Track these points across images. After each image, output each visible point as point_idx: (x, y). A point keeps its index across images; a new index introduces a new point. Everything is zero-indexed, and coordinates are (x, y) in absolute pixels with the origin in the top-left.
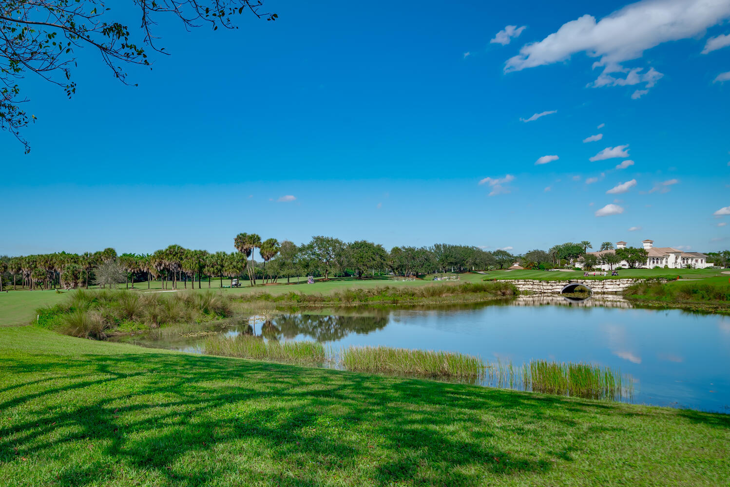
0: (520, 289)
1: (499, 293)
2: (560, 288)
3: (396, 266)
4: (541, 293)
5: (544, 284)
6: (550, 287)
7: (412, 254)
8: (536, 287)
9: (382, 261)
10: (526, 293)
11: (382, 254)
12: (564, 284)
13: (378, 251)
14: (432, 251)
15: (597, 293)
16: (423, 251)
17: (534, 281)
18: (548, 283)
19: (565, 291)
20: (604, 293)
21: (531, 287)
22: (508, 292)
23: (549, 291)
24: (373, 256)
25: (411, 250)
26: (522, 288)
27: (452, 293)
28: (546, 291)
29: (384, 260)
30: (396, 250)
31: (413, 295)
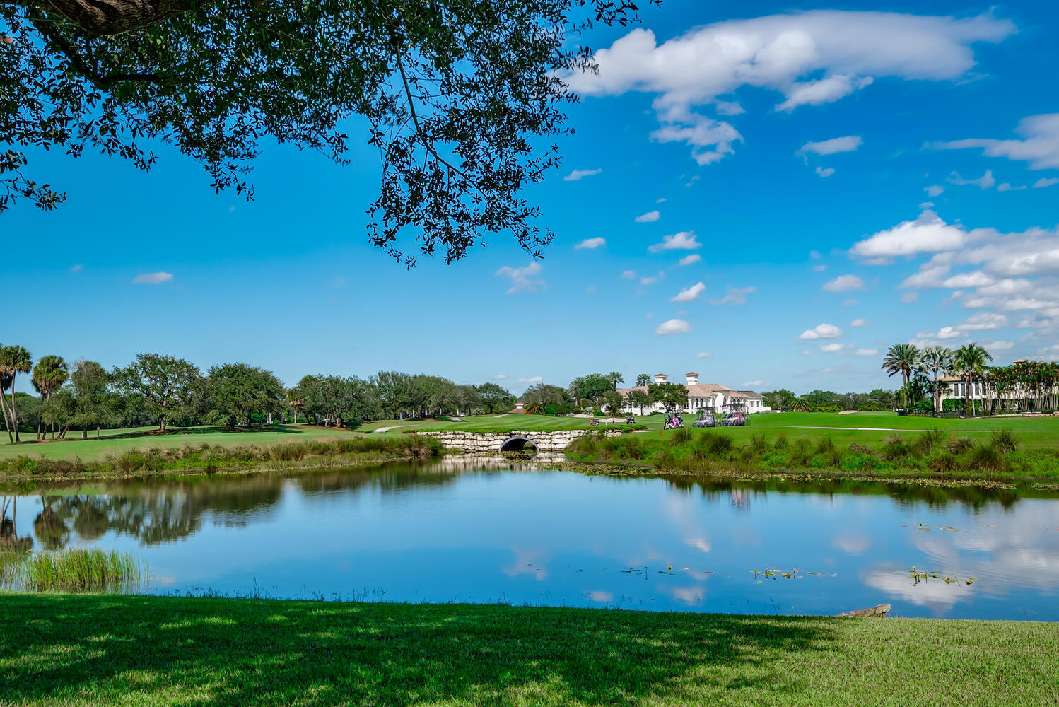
0: (448, 446)
1: (407, 452)
2: (498, 444)
3: (307, 407)
4: (475, 451)
5: (479, 438)
6: (486, 443)
7: (335, 387)
8: (468, 442)
9: (270, 400)
10: (455, 452)
11: (270, 388)
12: (504, 437)
13: (266, 383)
14: (376, 384)
15: (544, 451)
16: (353, 384)
17: (467, 434)
18: (483, 436)
19: (505, 448)
20: (551, 451)
21: (462, 442)
22: (423, 450)
23: (486, 448)
24: (253, 391)
25: (335, 381)
26: (450, 442)
27: (322, 453)
28: (481, 449)
29: (276, 398)
30: (308, 381)
31: (250, 457)
